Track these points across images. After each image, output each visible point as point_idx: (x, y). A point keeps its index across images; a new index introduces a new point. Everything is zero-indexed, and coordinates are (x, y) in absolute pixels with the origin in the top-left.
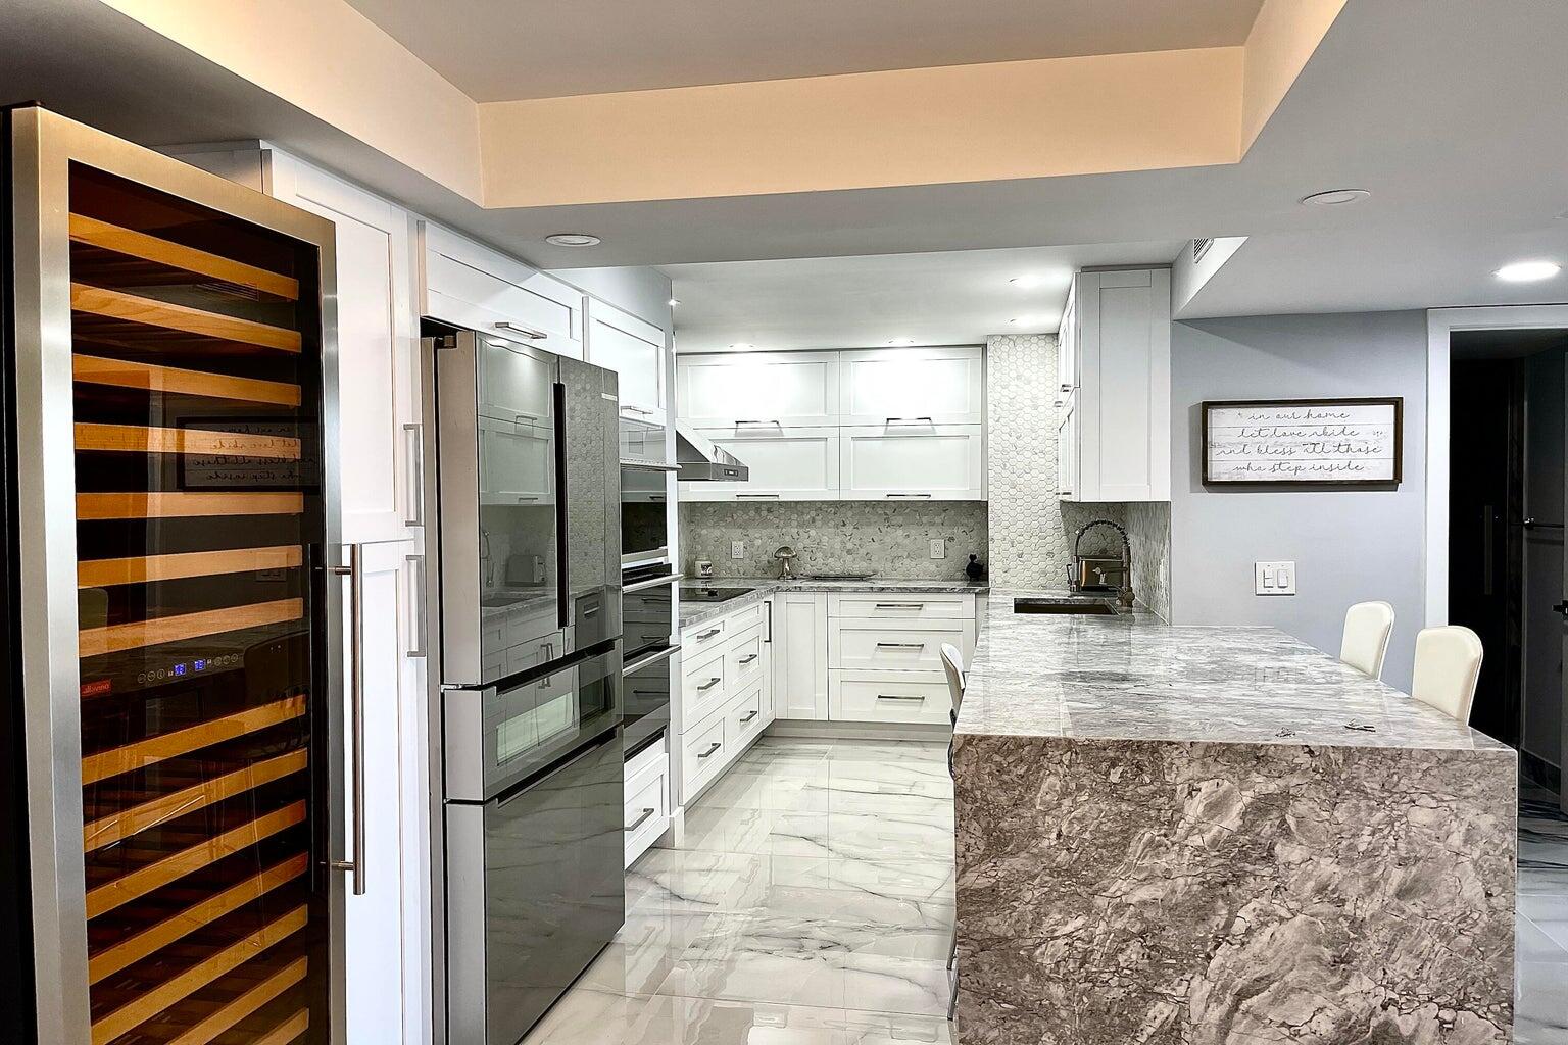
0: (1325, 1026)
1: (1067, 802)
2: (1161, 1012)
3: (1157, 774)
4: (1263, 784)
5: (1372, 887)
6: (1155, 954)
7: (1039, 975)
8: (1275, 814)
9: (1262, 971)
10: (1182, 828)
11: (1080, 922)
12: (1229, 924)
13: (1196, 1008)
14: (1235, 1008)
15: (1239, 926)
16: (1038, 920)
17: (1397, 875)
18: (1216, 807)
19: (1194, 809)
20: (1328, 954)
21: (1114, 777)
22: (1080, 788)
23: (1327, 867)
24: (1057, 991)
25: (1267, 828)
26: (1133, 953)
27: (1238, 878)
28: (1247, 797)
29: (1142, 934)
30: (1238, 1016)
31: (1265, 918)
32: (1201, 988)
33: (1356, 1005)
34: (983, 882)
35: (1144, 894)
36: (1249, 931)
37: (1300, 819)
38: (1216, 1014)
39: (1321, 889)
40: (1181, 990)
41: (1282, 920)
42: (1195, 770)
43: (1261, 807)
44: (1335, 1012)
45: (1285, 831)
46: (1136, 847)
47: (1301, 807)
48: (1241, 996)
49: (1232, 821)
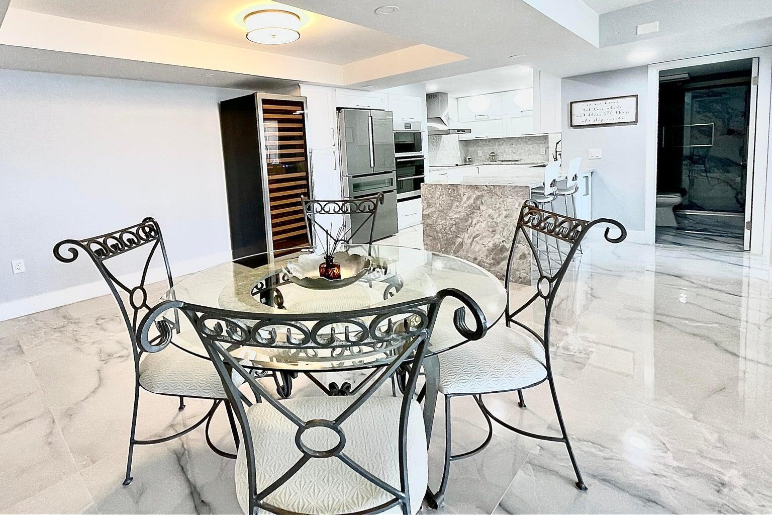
2: (459, 240)
3: (457, 191)
4: (478, 193)
8: (480, 200)
13: (466, 240)
14: (473, 240)
15: (473, 223)
17: (505, 213)
20: (491, 230)
21: (449, 192)
26: (454, 228)
27: (473, 213)
28: (475, 196)
29: (455, 224)
30: (474, 242)
31: (478, 221)
32: (467, 236)
33: (497, 241)
34: (427, 213)
35: (456, 216)
37: (485, 201)
38: (470, 241)
39: (489, 216)
40: (463, 236)
41: (482, 222)
42: (465, 190)
43: (478, 198)
44: (492, 242)
45: (482, 203)
46: (454, 206)
47: (485, 198)
48: (474, 238)
49: (472, 201)
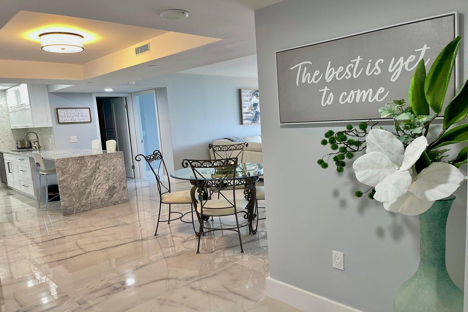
0: (107, 187)
1: (72, 166)
3: (84, 160)
4: (97, 159)
5: (110, 170)
6: (86, 183)
7: (72, 190)
8: (99, 163)
9: (99, 182)
10: (88, 167)
11: (76, 181)
12: (95, 178)
13: (92, 189)
15: (96, 178)
16: (71, 183)
18: (92, 163)
19: (89, 164)
20: (106, 179)
21: (78, 162)
22: (74, 164)
23: (105, 168)
24: (74, 191)
25: (98, 165)
26: (84, 184)
27: (95, 172)
28: (95, 161)
29: (85, 181)
30: (97, 189)
31: (99, 176)
32: (93, 186)
33: (110, 184)
34: (62, 179)
35: (84, 176)
36: (97, 178)
37: (101, 163)
38: (95, 189)
39: (105, 171)
40: (90, 187)
41: (101, 176)
42: (89, 159)
43: (97, 162)
44: (108, 186)
45: (100, 165)
46: (82, 170)
47: (101, 162)
48: (97, 186)
49: (94, 165)
